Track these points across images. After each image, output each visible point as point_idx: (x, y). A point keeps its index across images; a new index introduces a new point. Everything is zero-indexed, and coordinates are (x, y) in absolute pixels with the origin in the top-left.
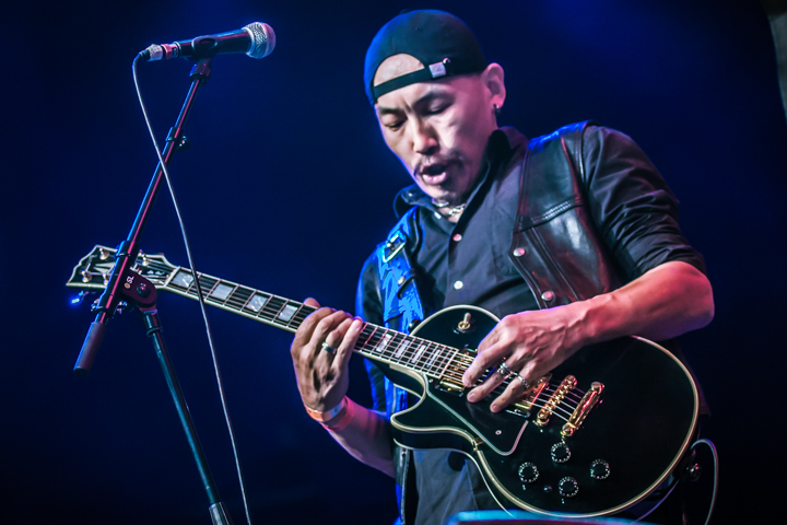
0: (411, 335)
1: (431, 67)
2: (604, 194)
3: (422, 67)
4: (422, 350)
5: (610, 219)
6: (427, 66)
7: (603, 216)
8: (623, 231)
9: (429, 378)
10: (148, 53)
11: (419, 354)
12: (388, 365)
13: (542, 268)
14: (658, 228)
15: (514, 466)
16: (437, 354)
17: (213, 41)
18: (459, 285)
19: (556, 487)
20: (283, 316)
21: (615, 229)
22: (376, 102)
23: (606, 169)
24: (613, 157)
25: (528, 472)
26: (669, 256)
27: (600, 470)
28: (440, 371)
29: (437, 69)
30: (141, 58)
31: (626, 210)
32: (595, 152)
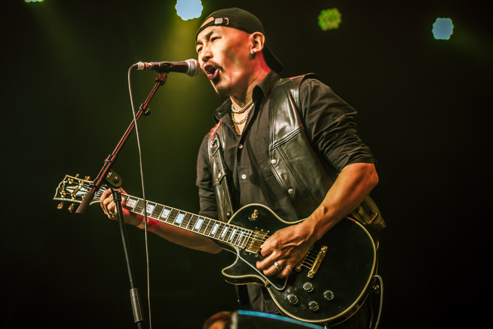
0: (228, 224)
2: (313, 124)
4: (234, 232)
5: (317, 138)
7: (313, 136)
8: (324, 145)
10: (137, 66)
11: (233, 235)
14: (342, 142)
16: (242, 235)
17: (169, 64)
20: (163, 216)
21: (320, 144)
23: (313, 108)
24: (316, 101)
25: (293, 299)
26: (349, 160)
27: (329, 295)
28: (245, 244)
30: (133, 67)
31: (325, 134)
32: (307, 98)
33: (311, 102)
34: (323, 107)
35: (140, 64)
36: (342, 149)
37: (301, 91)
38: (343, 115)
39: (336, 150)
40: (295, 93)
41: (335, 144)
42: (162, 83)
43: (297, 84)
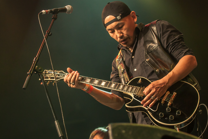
0: (127, 85)
1: (117, 17)
2: (165, 40)
3: (115, 18)
5: (167, 47)
6: (116, 17)
9: (133, 94)
11: (130, 89)
12: (123, 92)
13: (154, 63)
14: (180, 47)
15: (157, 114)
16: (134, 89)
17: (58, 9)
18: (135, 70)
19: (168, 118)
20: (95, 83)
22: (106, 28)
24: (165, 30)
25: (161, 115)
26: (184, 54)
27: (179, 113)
28: (136, 93)
29: (118, 18)
30: (40, 13)
31: (171, 44)
32: (160, 29)
33: (163, 31)
34: (168, 32)
35: (43, 11)
36: (180, 50)
37: (157, 26)
38: (179, 35)
39: (178, 50)
40: (154, 28)
41: (177, 48)
42: (55, 19)
43: (154, 24)
